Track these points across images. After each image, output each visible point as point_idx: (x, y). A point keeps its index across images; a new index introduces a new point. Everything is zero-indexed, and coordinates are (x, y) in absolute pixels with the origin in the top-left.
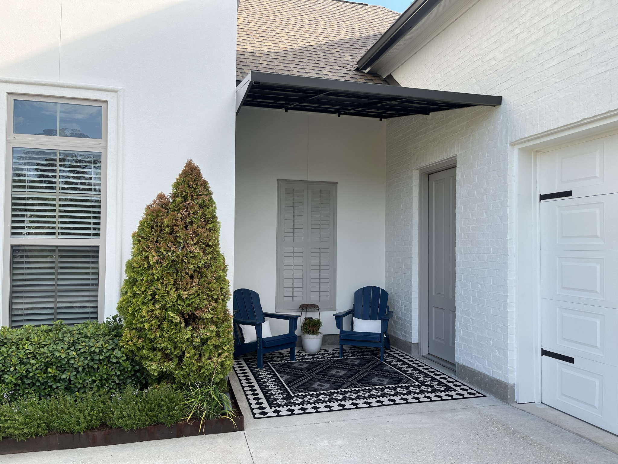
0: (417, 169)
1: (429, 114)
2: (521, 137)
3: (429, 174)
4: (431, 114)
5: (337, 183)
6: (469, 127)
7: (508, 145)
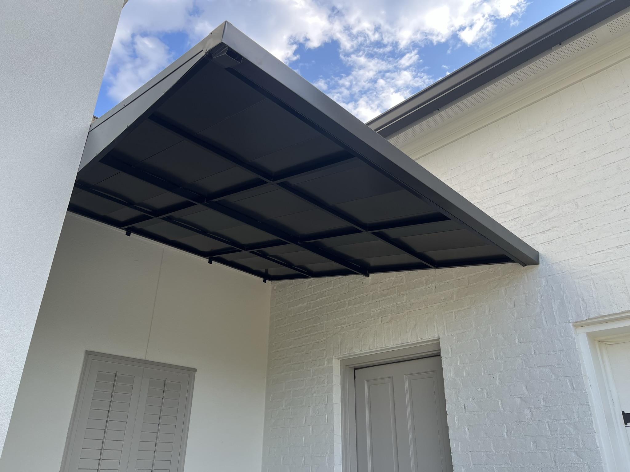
0: (338, 359)
1: (368, 276)
2: (602, 314)
3: (356, 369)
4: (372, 276)
5: (195, 370)
6: (466, 295)
7: (571, 324)
